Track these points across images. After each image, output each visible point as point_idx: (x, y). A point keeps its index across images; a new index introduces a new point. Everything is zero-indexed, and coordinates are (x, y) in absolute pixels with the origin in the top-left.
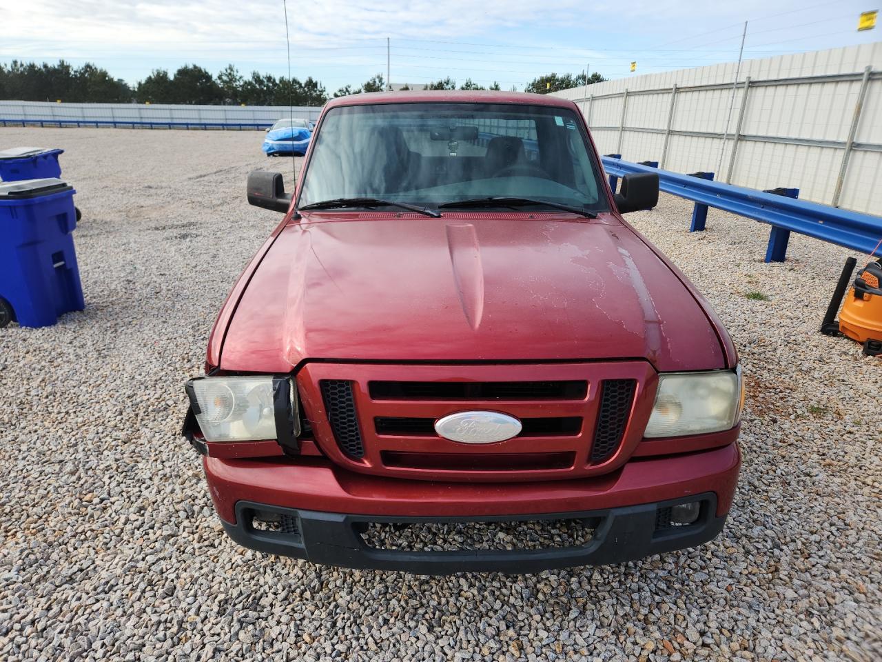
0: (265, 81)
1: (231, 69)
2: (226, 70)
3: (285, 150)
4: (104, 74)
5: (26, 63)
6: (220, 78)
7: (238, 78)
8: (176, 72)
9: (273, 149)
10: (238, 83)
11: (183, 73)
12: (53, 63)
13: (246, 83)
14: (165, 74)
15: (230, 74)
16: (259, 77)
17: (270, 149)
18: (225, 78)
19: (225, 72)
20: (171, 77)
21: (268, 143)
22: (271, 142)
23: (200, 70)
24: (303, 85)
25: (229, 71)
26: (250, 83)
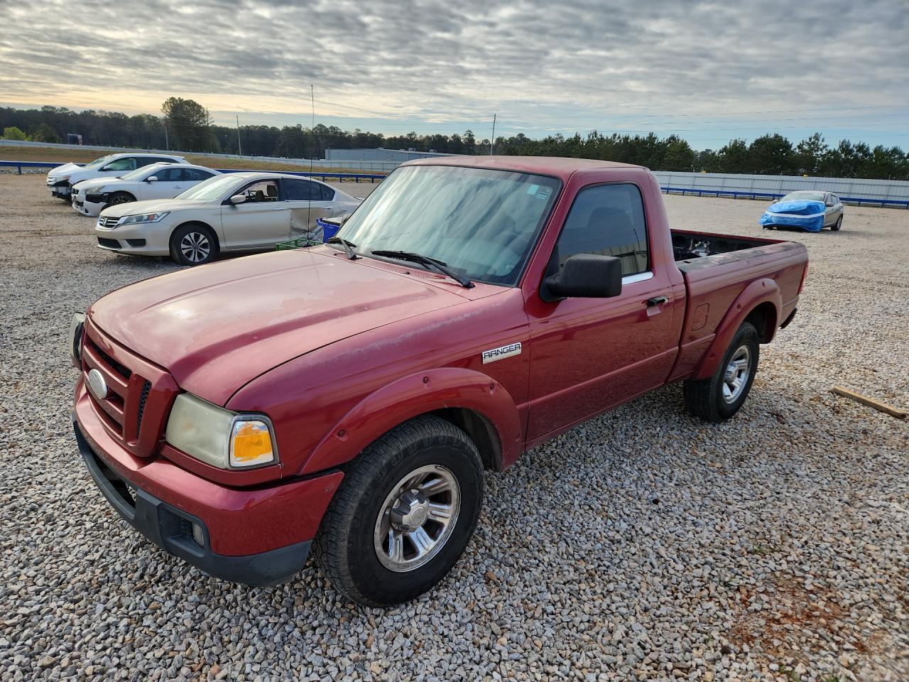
0: (855, 150)
1: (817, 137)
2: (810, 139)
3: (784, 223)
4: (684, 145)
5: (623, 135)
6: (799, 147)
7: (821, 147)
8: (753, 142)
9: (771, 221)
10: (819, 152)
11: (760, 142)
12: (644, 135)
13: (830, 152)
14: (743, 143)
15: (813, 143)
16: (848, 146)
17: (767, 221)
18: (806, 147)
19: (808, 141)
20: (748, 145)
21: (767, 215)
22: (771, 214)
23: (781, 138)
24: (906, 156)
25: (813, 140)
26: (835, 153)
